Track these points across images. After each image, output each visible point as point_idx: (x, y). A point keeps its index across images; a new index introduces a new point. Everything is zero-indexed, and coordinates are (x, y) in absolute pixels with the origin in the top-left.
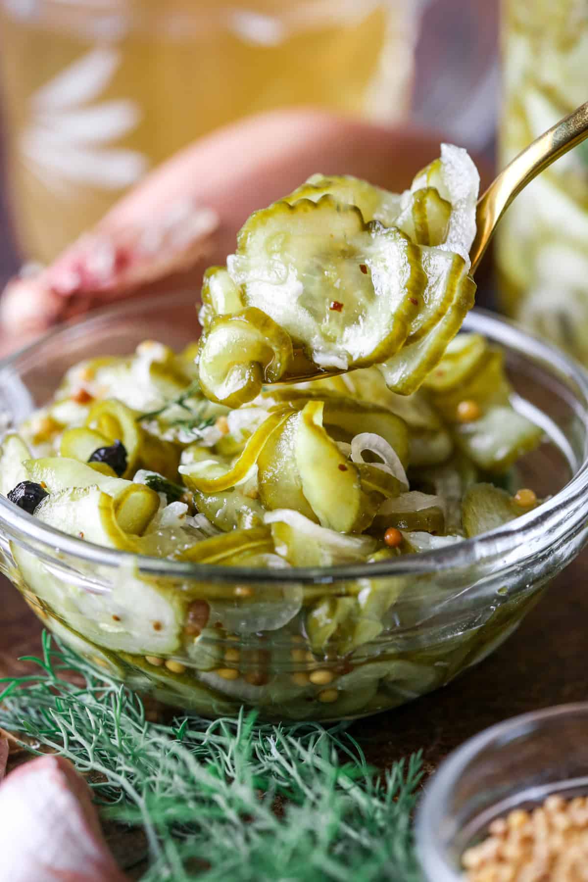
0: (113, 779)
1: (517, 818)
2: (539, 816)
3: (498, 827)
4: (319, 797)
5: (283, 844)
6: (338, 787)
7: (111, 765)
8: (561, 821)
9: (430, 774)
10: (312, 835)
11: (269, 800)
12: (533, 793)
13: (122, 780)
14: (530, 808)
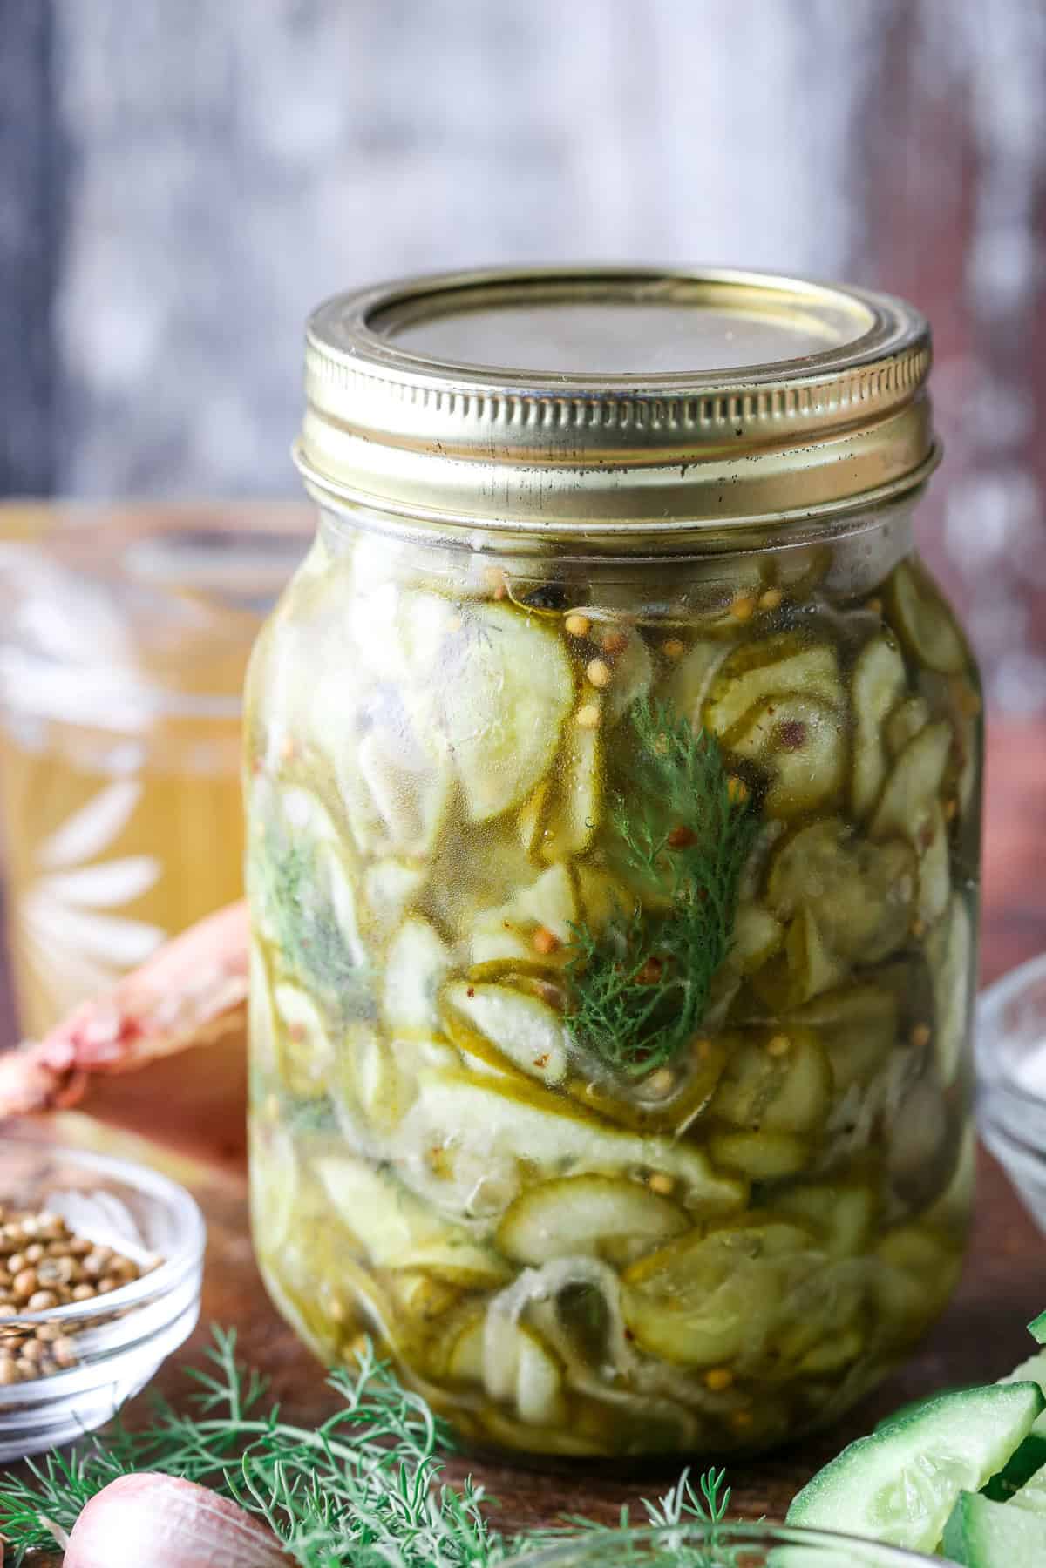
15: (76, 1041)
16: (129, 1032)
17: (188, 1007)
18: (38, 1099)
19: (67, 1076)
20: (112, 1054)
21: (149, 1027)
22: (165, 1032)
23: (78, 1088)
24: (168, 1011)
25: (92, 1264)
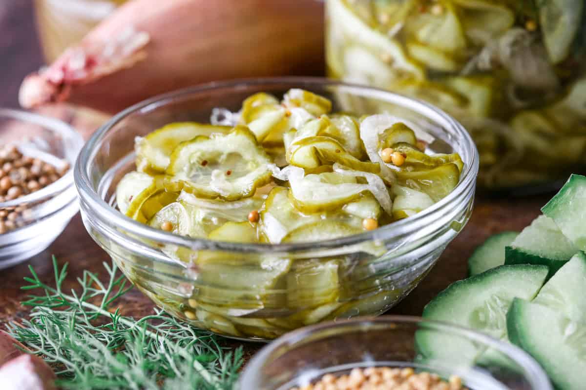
0: (70, 367)
2: (319, 386)
4: (183, 374)
6: (194, 369)
7: (68, 358)
11: (154, 376)
13: (74, 366)
14: (315, 382)
15: (64, 69)
16: (90, 63)
17: (119, 48)
18: (48, 97)
19: (61, 86)
20: (82, 75)
21: (100, 61)
22: (107, 62)
23: (67, 92)
24: (109, 52)
25: (35, 170)
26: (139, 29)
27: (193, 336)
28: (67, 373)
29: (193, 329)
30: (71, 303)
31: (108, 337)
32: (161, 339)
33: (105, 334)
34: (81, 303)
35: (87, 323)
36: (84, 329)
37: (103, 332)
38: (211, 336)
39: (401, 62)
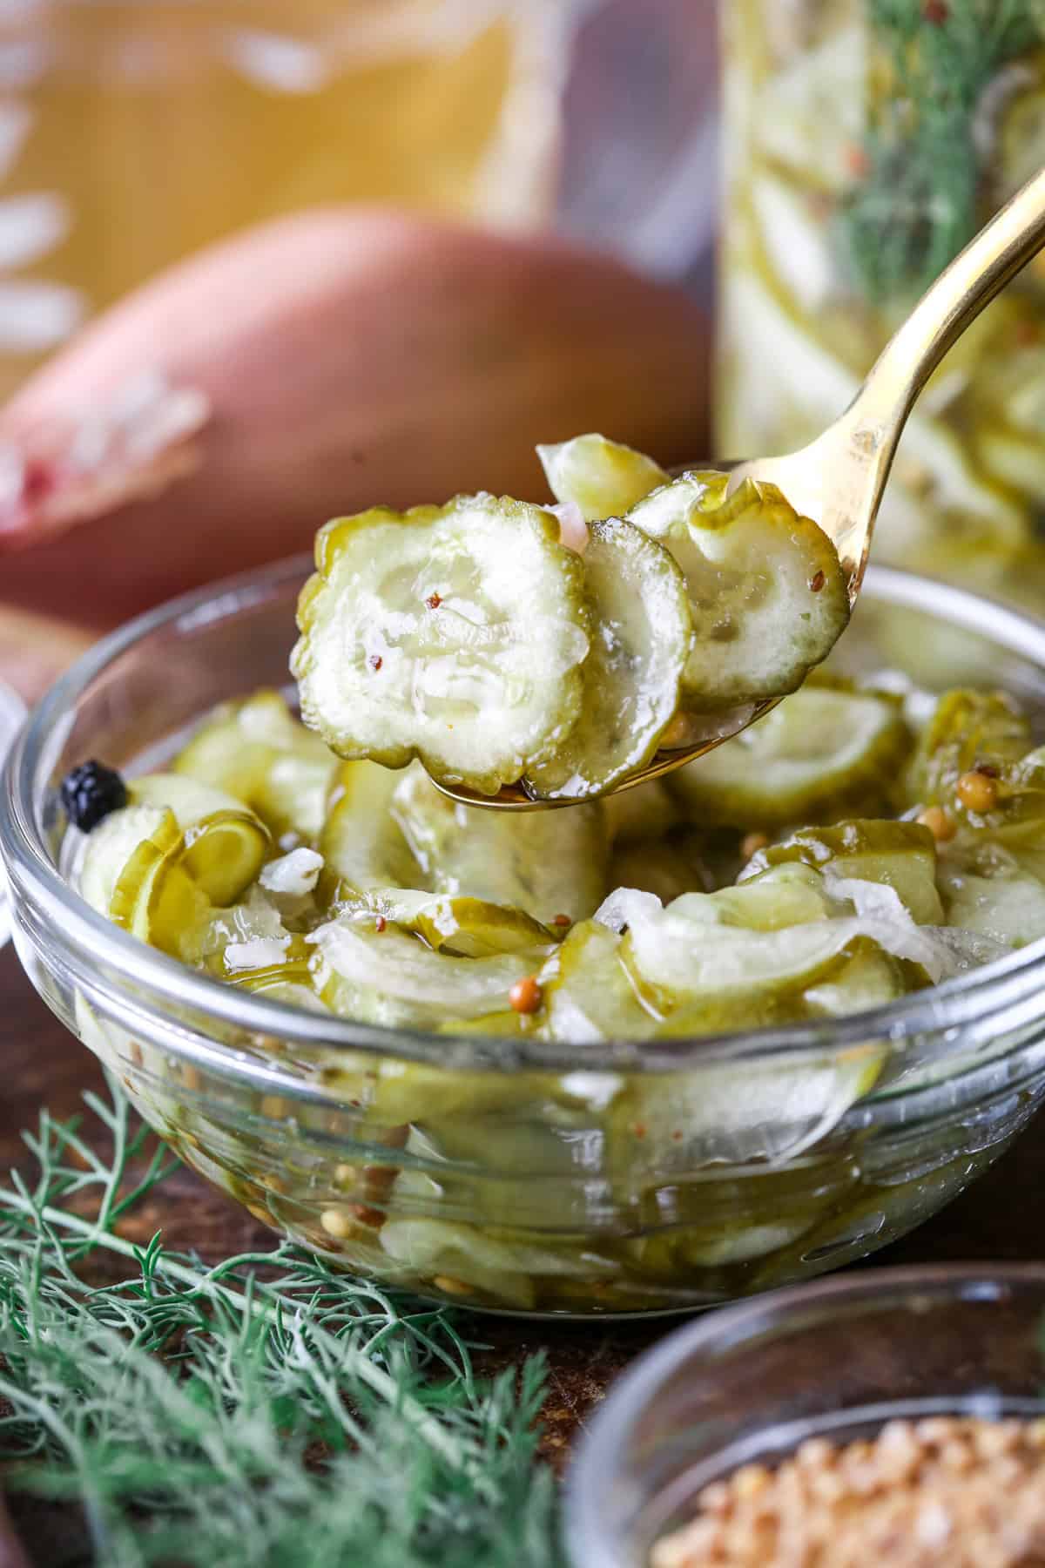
0: (25, 1408)
1: (748, 1482)
2: (789, 1477)
3: (715, 1498)
5: (325, 1530)
8: (828, 1486)
9: (595, 1401)
10: (378, 1512)
11: (299, 1444)
12: (776, 1437)
13: (43, 1408)
14: (772, 1462)
16: (37, 483)
21: (65, 476)
24: (89, 448)
26: (179, 378)
27: (386, 1313)
28: (16, 1425)
29: (383, 1293)
30: (9, 1211)
31: (133, 1315)
32: (293, 1323)
33: (124, 1309)
34: (40, 1211)
35: (64, 1270)
36: (59, 1292)
37: (114, 1302)
38: (441, 1314)
39: (959, 488)
